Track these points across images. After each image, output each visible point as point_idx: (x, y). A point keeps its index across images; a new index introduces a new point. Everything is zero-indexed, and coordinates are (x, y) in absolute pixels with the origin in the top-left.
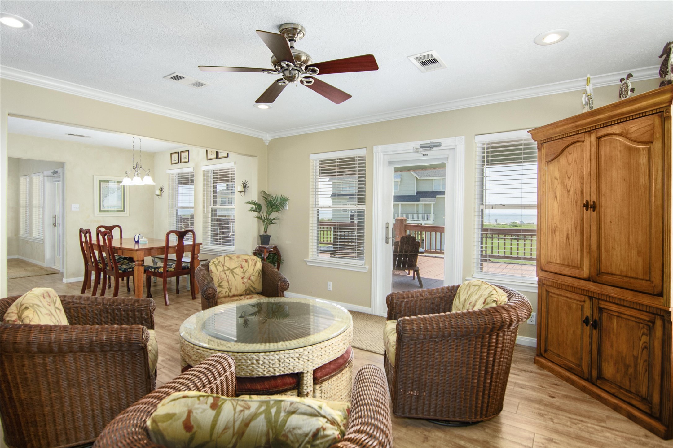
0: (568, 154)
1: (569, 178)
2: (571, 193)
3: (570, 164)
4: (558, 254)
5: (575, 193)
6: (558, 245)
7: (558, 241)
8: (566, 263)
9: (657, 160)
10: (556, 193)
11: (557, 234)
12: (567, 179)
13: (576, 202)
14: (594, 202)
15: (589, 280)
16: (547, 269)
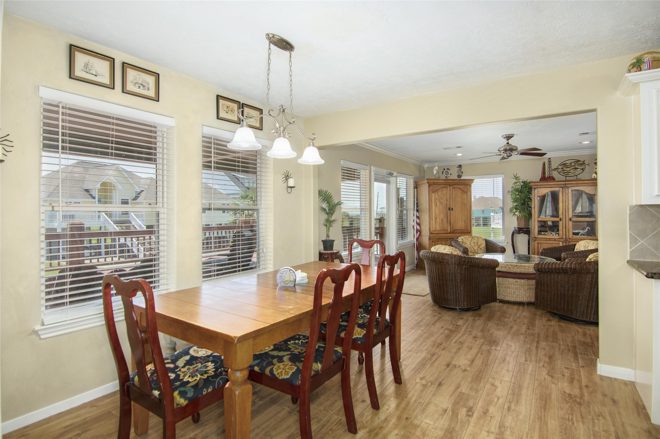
0: (441, 191)
2: (443, 204)
3: (442, 194)
5: (445, 204)
7: (438, 222)
8: (442, 229)
10: (437, 204)
11: (438, 219)
12: (441, 200)
13: (445, 208)
14: (452, 208)
15: (450, 233)
16: (434, 233)
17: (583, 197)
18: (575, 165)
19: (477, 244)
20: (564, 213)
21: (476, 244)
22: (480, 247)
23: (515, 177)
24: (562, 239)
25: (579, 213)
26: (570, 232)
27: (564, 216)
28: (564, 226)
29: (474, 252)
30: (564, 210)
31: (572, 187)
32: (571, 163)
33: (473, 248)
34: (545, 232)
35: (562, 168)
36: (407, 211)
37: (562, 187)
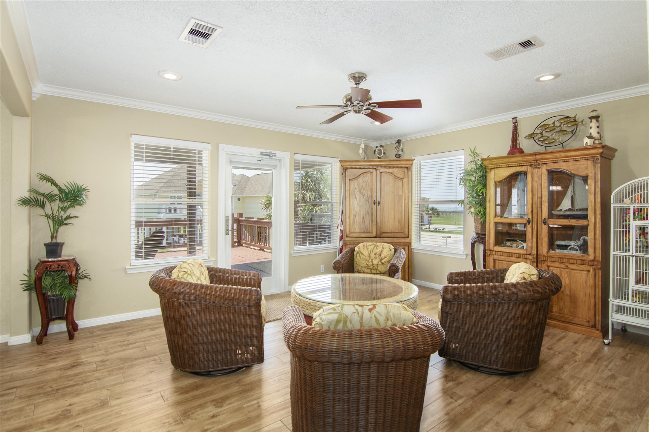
0: (363, 177)
1: (364, 189)
2: (365, 196)
3: (364, 182)
4: (358, 227)
5: (368, 196)
6: (358, 222)
7: (357, 220)
8: (363, 231)
9: (406, 185)
10: (356, 196)
11: (357, 216)
12: (363, 190)
13: (368, 201)
14: (379, 201)
15: (376, 237)
16: (350, 236)
17: (576, 183)
18: (560, 126)
19: (380, 256)
20: (535, 211)
21: (377, 256)
22: (383, 261)
23: (472, 153)
24: (530, 255)
25: (566, 211)
26: (543, 245)
27: (535, 216)
28: (535, 233)
29: (371, 267)
30: (535, 206)
31: (548, 165)
32: (554, 123)
33: (372, 262)
34: (512, 242)
35: (541, 133)
36: (332, 205)
37: (531, 165)
